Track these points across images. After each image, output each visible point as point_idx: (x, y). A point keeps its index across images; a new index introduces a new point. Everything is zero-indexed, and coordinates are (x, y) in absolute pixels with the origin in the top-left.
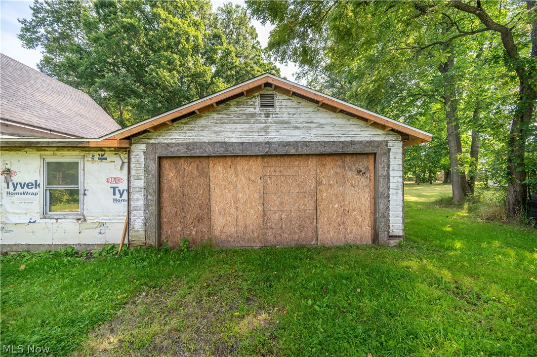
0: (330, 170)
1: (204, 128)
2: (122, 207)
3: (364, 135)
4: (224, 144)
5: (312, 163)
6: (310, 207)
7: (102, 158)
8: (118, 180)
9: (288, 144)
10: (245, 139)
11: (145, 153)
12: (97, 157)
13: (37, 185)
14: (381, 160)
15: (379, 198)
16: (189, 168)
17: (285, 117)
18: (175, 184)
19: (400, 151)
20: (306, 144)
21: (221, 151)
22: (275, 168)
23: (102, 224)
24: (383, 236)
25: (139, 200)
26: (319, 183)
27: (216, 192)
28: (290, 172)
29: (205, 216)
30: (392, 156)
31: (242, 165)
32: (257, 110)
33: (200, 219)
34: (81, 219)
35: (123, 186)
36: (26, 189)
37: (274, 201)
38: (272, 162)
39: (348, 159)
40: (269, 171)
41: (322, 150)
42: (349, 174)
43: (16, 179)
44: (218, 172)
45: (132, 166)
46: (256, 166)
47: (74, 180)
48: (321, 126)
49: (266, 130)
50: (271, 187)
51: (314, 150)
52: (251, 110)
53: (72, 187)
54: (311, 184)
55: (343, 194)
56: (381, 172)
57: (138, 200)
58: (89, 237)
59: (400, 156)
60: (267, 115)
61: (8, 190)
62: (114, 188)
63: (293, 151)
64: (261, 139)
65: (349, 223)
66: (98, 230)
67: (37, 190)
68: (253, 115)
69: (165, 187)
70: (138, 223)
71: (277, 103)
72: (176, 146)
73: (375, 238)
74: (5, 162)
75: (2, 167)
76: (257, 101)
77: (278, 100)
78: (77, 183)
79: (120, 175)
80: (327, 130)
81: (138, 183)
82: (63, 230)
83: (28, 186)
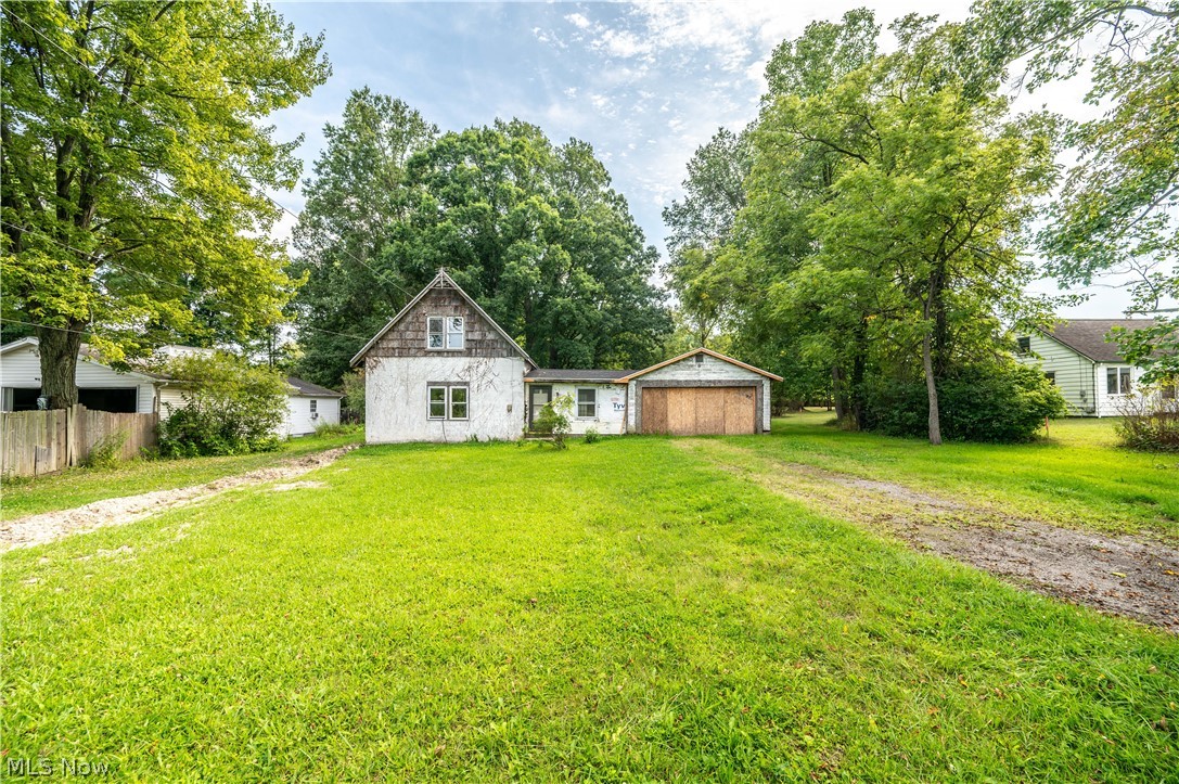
0: (732, 395)
1: (666, 372)
2: (620, 415)
3: (750, 377)
4: (678, 382)
5: (722, 391)
6: (721, 414)
7: (609, 389)
8: (617, 399)
9: (710, 381)
10: (688, 379)
11: (636, 386)
12: (605, 388)
13: (573, 402)
14: (759, 390)
15: (758, 410)
16: (657, 394)
17: (709, 367)
18: (649, 402)
19: (769, 385)
20: (720, 381)
21: (674, 384)
22: (703, 395)
23: (608, 423)
24: (760, 430)
25: (632, 410)
26: (726, 402)
27: (670, 407)
28: (711, 396)
29: (664, 420)
30: (764, 388)
31: (685, 392)
32: (694, 363)
33: (662, 421)
34: (597, 421)
35: (622, 402)
37: (701, 411)
38: (701, 390)
39: (741, 389)
40: (699, 395)
41: (728, 385)
42: (742, 397)
43: (561, 398)
44: (672, 396)
45: (628, 393)
46: (691, 394)
47: (592, 398)
48: (727, 372)
49: (699, 374)
50: (700, 404)
51: (724, 385)
52: (691, 364)
53: (591, 403)
54: (721, 402)
55: (739, 408)
56: (759, 396)
58: (601, 430)
59: (769, 388)
60: (700, 366)
62: (616, 404)
63: (712, 385)
64: (696, 379)
65: (742, 424)
66: (606, 426)
67: (573, 404)
68: (692, 366)
69: (645, 404)
70: (632, 422)
71: (704, 360)
72: (652, 381)
73: (756, 432)
74: (556, 389)
75: (554, 392)
76: (694, 359)
77: (705, 358)
78: (594, 400)
79: (617, 396)
80: (731, 374)
81: (632, 401)
82: (587, 426)
83: (569, 402)
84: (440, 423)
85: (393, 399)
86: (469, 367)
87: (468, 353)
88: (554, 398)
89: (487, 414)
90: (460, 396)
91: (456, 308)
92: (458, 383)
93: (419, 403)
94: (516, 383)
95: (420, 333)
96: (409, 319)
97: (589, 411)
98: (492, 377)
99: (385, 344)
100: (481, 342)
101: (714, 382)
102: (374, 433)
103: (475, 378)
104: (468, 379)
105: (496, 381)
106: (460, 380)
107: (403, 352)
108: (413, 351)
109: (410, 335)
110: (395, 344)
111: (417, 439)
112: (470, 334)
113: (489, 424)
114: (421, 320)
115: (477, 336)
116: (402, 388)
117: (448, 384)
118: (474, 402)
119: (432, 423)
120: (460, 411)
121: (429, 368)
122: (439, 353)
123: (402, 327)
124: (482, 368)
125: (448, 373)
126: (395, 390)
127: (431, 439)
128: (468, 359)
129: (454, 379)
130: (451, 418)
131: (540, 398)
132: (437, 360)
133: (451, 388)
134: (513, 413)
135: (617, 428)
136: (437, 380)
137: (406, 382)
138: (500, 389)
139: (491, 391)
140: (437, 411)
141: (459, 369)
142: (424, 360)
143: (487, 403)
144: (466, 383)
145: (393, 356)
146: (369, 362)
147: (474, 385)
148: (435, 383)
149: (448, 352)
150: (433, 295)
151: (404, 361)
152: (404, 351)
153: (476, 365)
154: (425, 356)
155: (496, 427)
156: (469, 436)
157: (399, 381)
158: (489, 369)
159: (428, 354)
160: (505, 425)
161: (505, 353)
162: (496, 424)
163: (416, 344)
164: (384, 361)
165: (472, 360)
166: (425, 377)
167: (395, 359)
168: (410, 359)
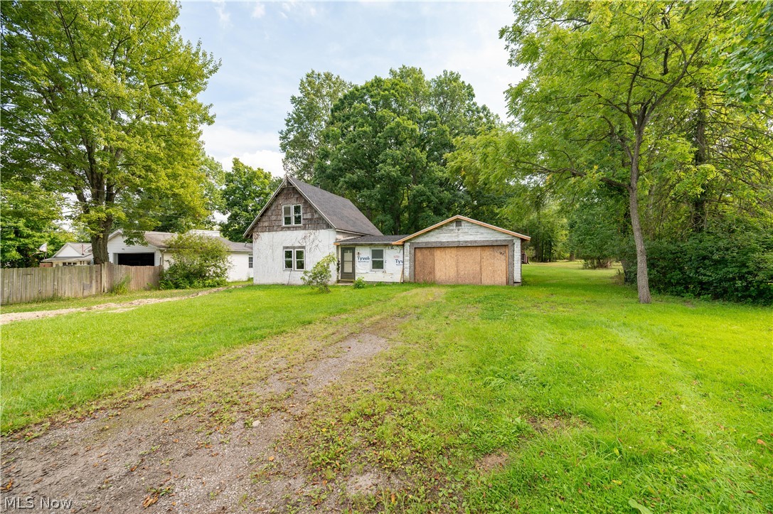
0: (487, 252)
1: (432, 235)
2: (400, 268)
3: (502, 237)
4: (440, 242)
5: (479, 249)
6: (478, 268)
7: (392, 248)
8: (398, 257)
9: (468, 242)
10: (449, 240)
11: (410, 247)
12: (390, 247)
13: (368, 259)
14: (511, 248)
15: (510, 265)
16: (426, 252)
17: (466, 230)
18: (420, 258)
19: (520, 244)
20: (475, 241)
21: (439, 245)
22: (461, 252)
23: (392, 274)
24: (511, 282)
25: (407, 264)
26: (482, 258)
27: (437, 262)
28: (469, 253)
29: (432, 272)
30: (515, 246)
31: (448, 251)
32: (454, 228)
33: (430, 273)
34: (385, 272)
35: (400, 259)
37: (462, 266)
38: (461, 249)
39: (495, 248)
40: (459, 253)
41: (483, 244)
42: (496, 254)
43: (361, 256)
44: (438, 253)
45: (405, 252)
46: (454, 251)
47: (381, 256)
48: (482, 234)
49: (458, 236)
50: (460, 260)
51: (480, 244)
52: (451, 228)
53: (381, 259)
54: (478, 259)
55: (494, 263)
56: (511, 253)
58: (387, 279)
59: (519, 246)
60: (459, 230)
61: (359, 260)
62: (397, 260)
63: (469, 245)
64: (456, 240)
65: (496, 276)
66: (391, 277)
67: (369, 261)
68: (452, 230)
69: (417, 260)
70: (407, 273)
71: (463, 225)
72: (421, 243)
73: (508, 283)
74: (358, 250)
75: (356, 252)
76: (455, 224)
77: (463, 223)
79: (397, 255)
80: (485, 235)
81: (407, 258)
82: (377, 276)
83: (366, 259)
84: (290, 272)
85: (266, 258)
86: (305, 237)
87: (304, 227)
88: (356, 256)
90: (300, 255)
91: (297, 199)
92: (299, 247)
93: (279, 260)
94: (331, 246)
95: (279, 216)
96: (273, 208)
97: (378, 265)
98: (317, 243)
99: (261, 224)
100: (311, 220)
101: (471, 242)
102: (257, 278)
103: (308, 244)
104: (304, 244)
105: (320, 245)
106: (300, 245)
107: (270, 228)
108: (275, 228)
109: (274, 218)
110: (266, 224)
111: (278, 282)
112: (305, 215)
114: (279, 208)
115: (309, 216)
116: (271, 251)
117: (294, 248)
118: (308, 259)
119: (286, 272)
120: (301, 265)
121: (284, 238)
122: (289, 228)
123: (269, 213)
124: (312, 237)
125: (294, 241)
126: (267, 252)
127: (285, 282)
128: (304, 231)
129: (297, 244)
130: (296, 269)
131: (348, 256)
132: (288, 233)
133: (295, 250)
135: (397, 278)
136: (288, 245)
137: (272, 247)
138: (322, 250)
139: (317, 251)
140: (288, 265)
141: (299, 238)
142: (281, 233)
143: (315, 259)
144: (304, 247)
145: (265, 231)
146: (254, 234)
147: (308, 248)
148: (287, 248)
149: (293, 227)
150: (285, 192)
151: (271, 234)
153: (308, 235)
154: (281, 230)
157: (269, 247)
158: (316, 238)
159: (283, 229)
161: (325, 226)
163: (277, 223)
164: (261, 234)
165: (307, 232)
166: (282, 244)
167: (267, 233)
168: (274, 233)
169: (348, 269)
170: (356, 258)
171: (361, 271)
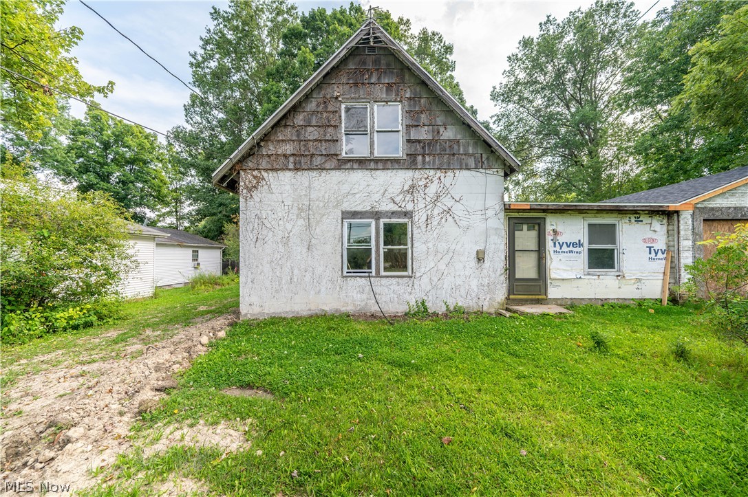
2: (660, 265)
7: (638, 221)
8: (653, 241)
11: (693, 216)
12: (633, 220)
13: (580, 244)
23: (638, 280)
34: (620, 276)
35: (661, 244)
36: (571, 248)
43: (561, 239)
45: (681, 227)
47: (613, 241)
53: (610, 246)
57: (687, 258)
58: (628, 291)
61: (555, 249)
62: (650, 248)
66: (636, 286)
67: (580, 249)
72: (720, 209)
74: (551, 223)
75: (549, 228)
78: (614, 243)
79: (654, 236)
81: (685, 244)
82: (604, 286)
83: (574, 245)
84: (363, 281)
85: (286, 241)
86: (412, 187)
87: (410, 162)
88: (549, 238)
89: (442, 266)
90: (395, 234)
91: (390, 86)
92: (393, 213)
93: (328, 248)
94: (490, 213)
95: (330, 130)
96: (312, 106)
97: (602, 259)
98: (448, 202)
99: (270, 148)
100: (432, 143)
102: (254, 299)
103: (421, 205)
104: (409, 207)
105: (458, 209)
106: (396, 208)
107: (301, 162)
108: (318, 161)
109: (312, 133)
110: (288, 149)
111: (326, 308)
112: (413, 131)
113: (447, 283)
114: (330, 108)
115: (423, 134)
116: (301, 222)
117: (377, 215)
118: (420, 246)
119: (351, 282)
120: (397, 262)
121: (345, 188)
122: (362, 164)
123: (299, 119)
124: (433, 189)
125: (377, 197)
126: (289, 226)
127: (350, 309)
128: (410, 173)
129: (387, 206)
130: (383, 273)
131: (526, 238)
132: (358, 177)
133: (382, 221)
134: (487, 264)
135: (654, 288)
136: (359, 209)
137: (306, 212)
138: (463, 223)
139: (449, 226)
140: (358, 261)
141: (394, 190)
142: (336, 176)
143: (442, 246)
144: (406, 214)
145: (285, 168)
146: (246, 179)
147: (419, 217)
148: (355, 214)
149: (377, 161)
150: (351, 65)
151: (304, 178)
152: (303, 160)
153: (422, 183)
154: (338, 168)
155: (458, 287)
156: (413, 303)
157: (295, 211)
158: (446, 191)
159: (343, 164)
160: (474, 284)
161: (472, 162)
162: (459, 282)
163: (323, 148)
164: (269, 177)
165: (417, 174)
166: (338, 204)
167: (289, 174)
168: (314, 174)
169: (526, 268)
170: (549, 244)
171: (565, 276)
